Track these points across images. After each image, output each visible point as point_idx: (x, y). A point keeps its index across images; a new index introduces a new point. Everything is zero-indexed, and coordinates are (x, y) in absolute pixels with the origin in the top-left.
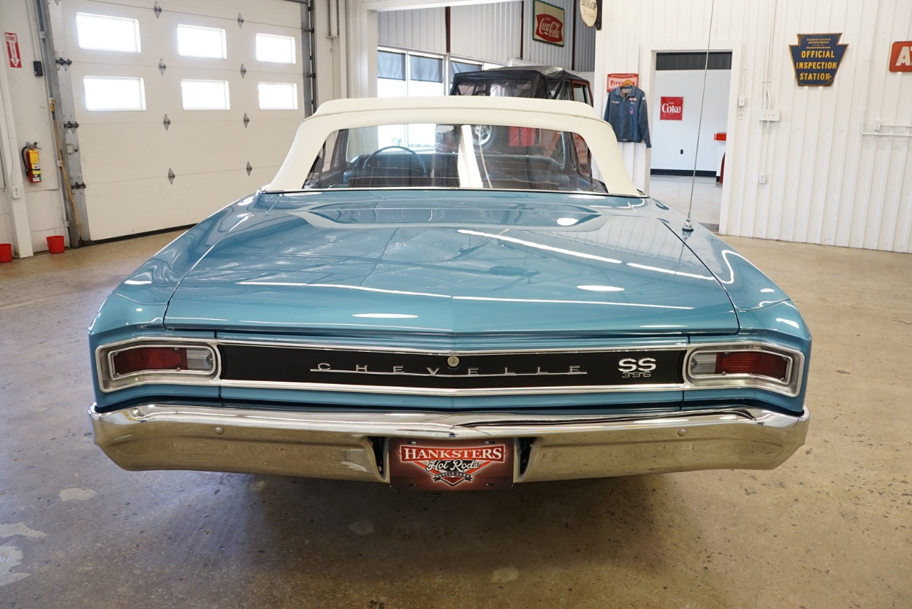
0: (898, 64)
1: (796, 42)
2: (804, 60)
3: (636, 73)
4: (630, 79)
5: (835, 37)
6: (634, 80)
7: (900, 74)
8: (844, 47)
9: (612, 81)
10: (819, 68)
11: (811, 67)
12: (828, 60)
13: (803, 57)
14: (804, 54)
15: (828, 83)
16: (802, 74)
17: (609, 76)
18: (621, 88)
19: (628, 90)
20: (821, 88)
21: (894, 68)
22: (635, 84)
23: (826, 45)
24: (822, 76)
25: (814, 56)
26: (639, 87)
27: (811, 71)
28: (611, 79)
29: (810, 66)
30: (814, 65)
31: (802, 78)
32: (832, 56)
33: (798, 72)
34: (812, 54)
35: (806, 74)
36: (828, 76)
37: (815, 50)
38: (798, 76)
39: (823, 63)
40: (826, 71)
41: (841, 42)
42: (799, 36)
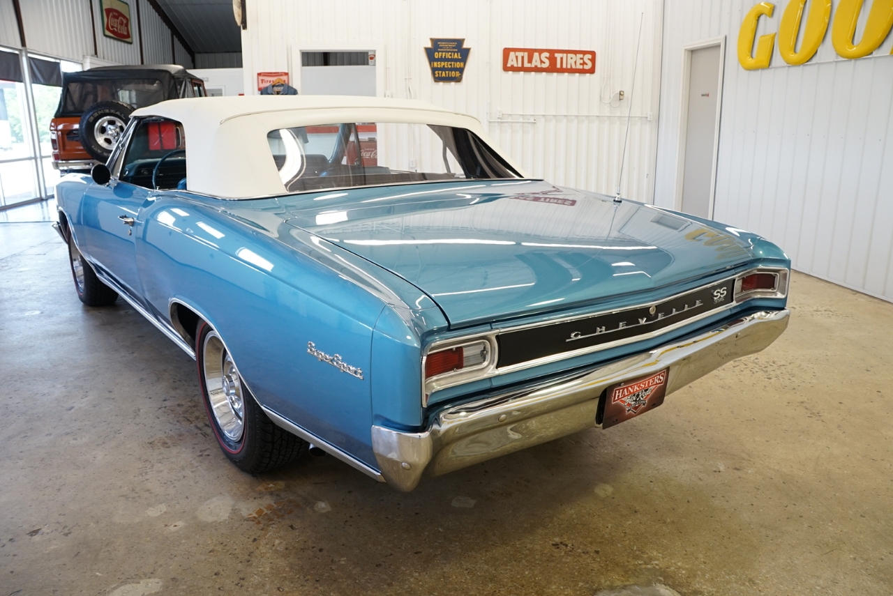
0: (509, 65)
1: (429, 45)
2: (438, 60)
3: (286, 72)
4: (281, 77)
5: (461, 42)
6: (284, 78)
7: (510, 73)
8: (468, 50)
9: (262, 80)
10: (450, 67)
11: (444, 66)
12: (456, 60)
13: (436, 57)
14: (437, 55)
15: (458, 80)
16: (436, 72)
17: (259, 74)
18: (273, 86)
19: (279, 88)
20: (453, 83)
21: (506, 68)
22: (286, 82)
23: (454, 48)
24: (453, 74)
25: (445, 57)
26: (290, 85)
27: (443, 69)
28: (261, 78)
29: (442, 65)
30: (446, 65)
31: (437, 76)
32: (460, 58)
33: (434, 70)
34: (444, 55)
35: (440, 72)
36: (458, 74)
37: (446, 52)
38: (433, 73)
39: (453, 63)
40: (456, 69)
41: (465, 46)
42: (432, 39)
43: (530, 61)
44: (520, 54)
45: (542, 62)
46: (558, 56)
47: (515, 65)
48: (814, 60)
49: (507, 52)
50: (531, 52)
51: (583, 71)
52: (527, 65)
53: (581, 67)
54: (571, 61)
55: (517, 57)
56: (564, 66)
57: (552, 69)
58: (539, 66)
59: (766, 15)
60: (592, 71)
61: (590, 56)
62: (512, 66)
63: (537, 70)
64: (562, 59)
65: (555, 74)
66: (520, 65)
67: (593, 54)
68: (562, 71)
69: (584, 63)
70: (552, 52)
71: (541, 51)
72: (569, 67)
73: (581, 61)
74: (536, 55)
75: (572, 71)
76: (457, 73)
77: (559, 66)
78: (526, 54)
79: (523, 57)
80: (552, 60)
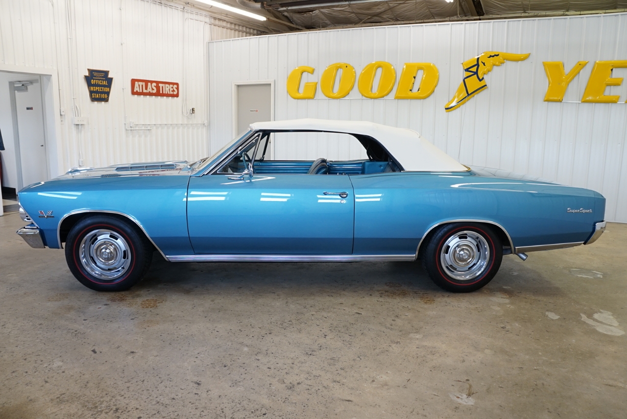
0: (135, 91)
5: (106, 73)
7: (136, 96)
8: (111, 79)
10: (101, 91)
12: (104, 86)
14: (93, 82)
15: (106, 100)
16: (93, 94)
20: (103, 103)
21: (133, 93)
23: (103, 77)
24: (103, 96)
25: (98, 83)
27: (97, 92)
29: (96, 89)
30: (99, 89)
31: (93, 97)
32: (107, 84)
33: (91, 92)
35: (95, 94)
37: (98, 79)
38: (91, 96)
39: (103, 88)
40: (105, 93)
41: (110, 76)
42: (88, 70)
43: (146, 89)
44: (141, 83)
45: (153, 89)
46: (161, 85)
47: (139, 91)
48: (347, 98)
49: (133, 81)
50: (147, 82)
51: (173, 96)
52: (145, 91)
53: (172, 93)
54: (167, 89)
55: (139, 85)
56: (164, 93)
57: (158, 94)
58: (151, 92)
59: (309, 72)
60: (177, 96)
61: (175, 86)
62: (137, 91)
63: (150, 94)
64: (162, 87)
65: (159, 97)
66: (141, 91)
67: (177, 84)
68: (163, 95)
69: (173, 91)
70: (158, 83)
71: (152, 82)
72: (166, 93)
73: (172, 89)
74: (149, 84)
75: (168, 95)
76: (106, 95)
77: (161, 92)
78: (144, 84)
79: (142, 86)
80: (158, 87)
